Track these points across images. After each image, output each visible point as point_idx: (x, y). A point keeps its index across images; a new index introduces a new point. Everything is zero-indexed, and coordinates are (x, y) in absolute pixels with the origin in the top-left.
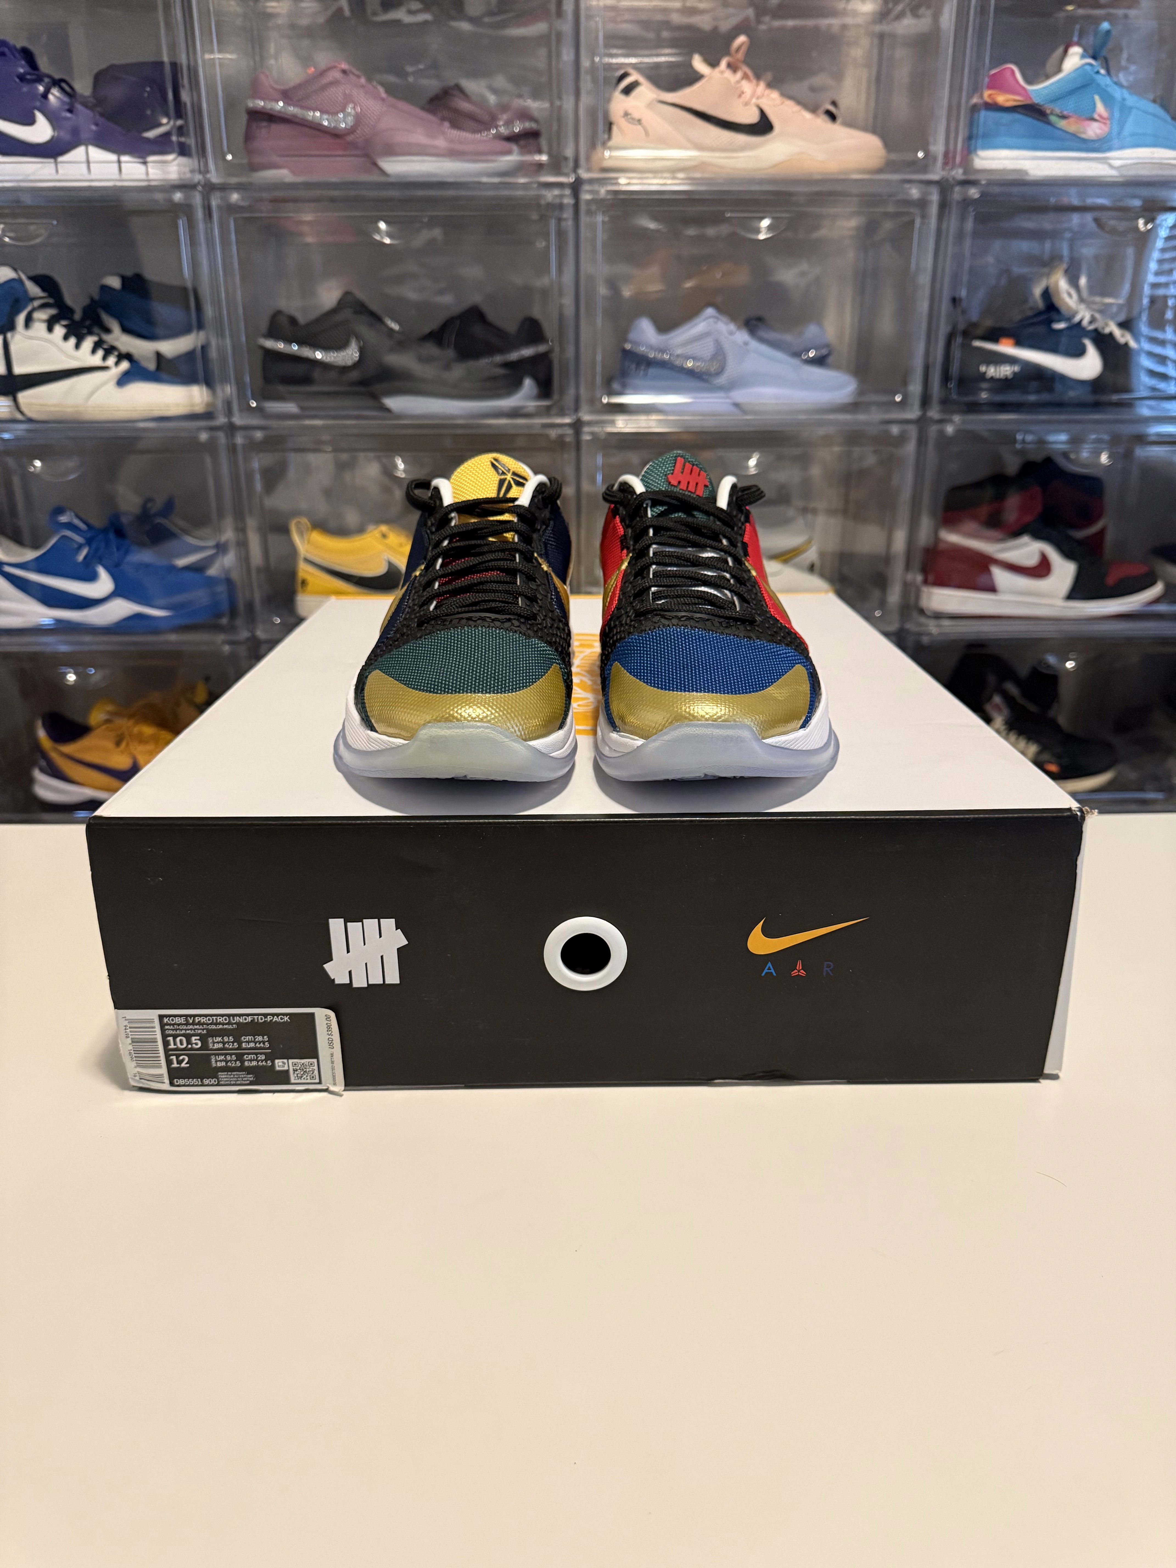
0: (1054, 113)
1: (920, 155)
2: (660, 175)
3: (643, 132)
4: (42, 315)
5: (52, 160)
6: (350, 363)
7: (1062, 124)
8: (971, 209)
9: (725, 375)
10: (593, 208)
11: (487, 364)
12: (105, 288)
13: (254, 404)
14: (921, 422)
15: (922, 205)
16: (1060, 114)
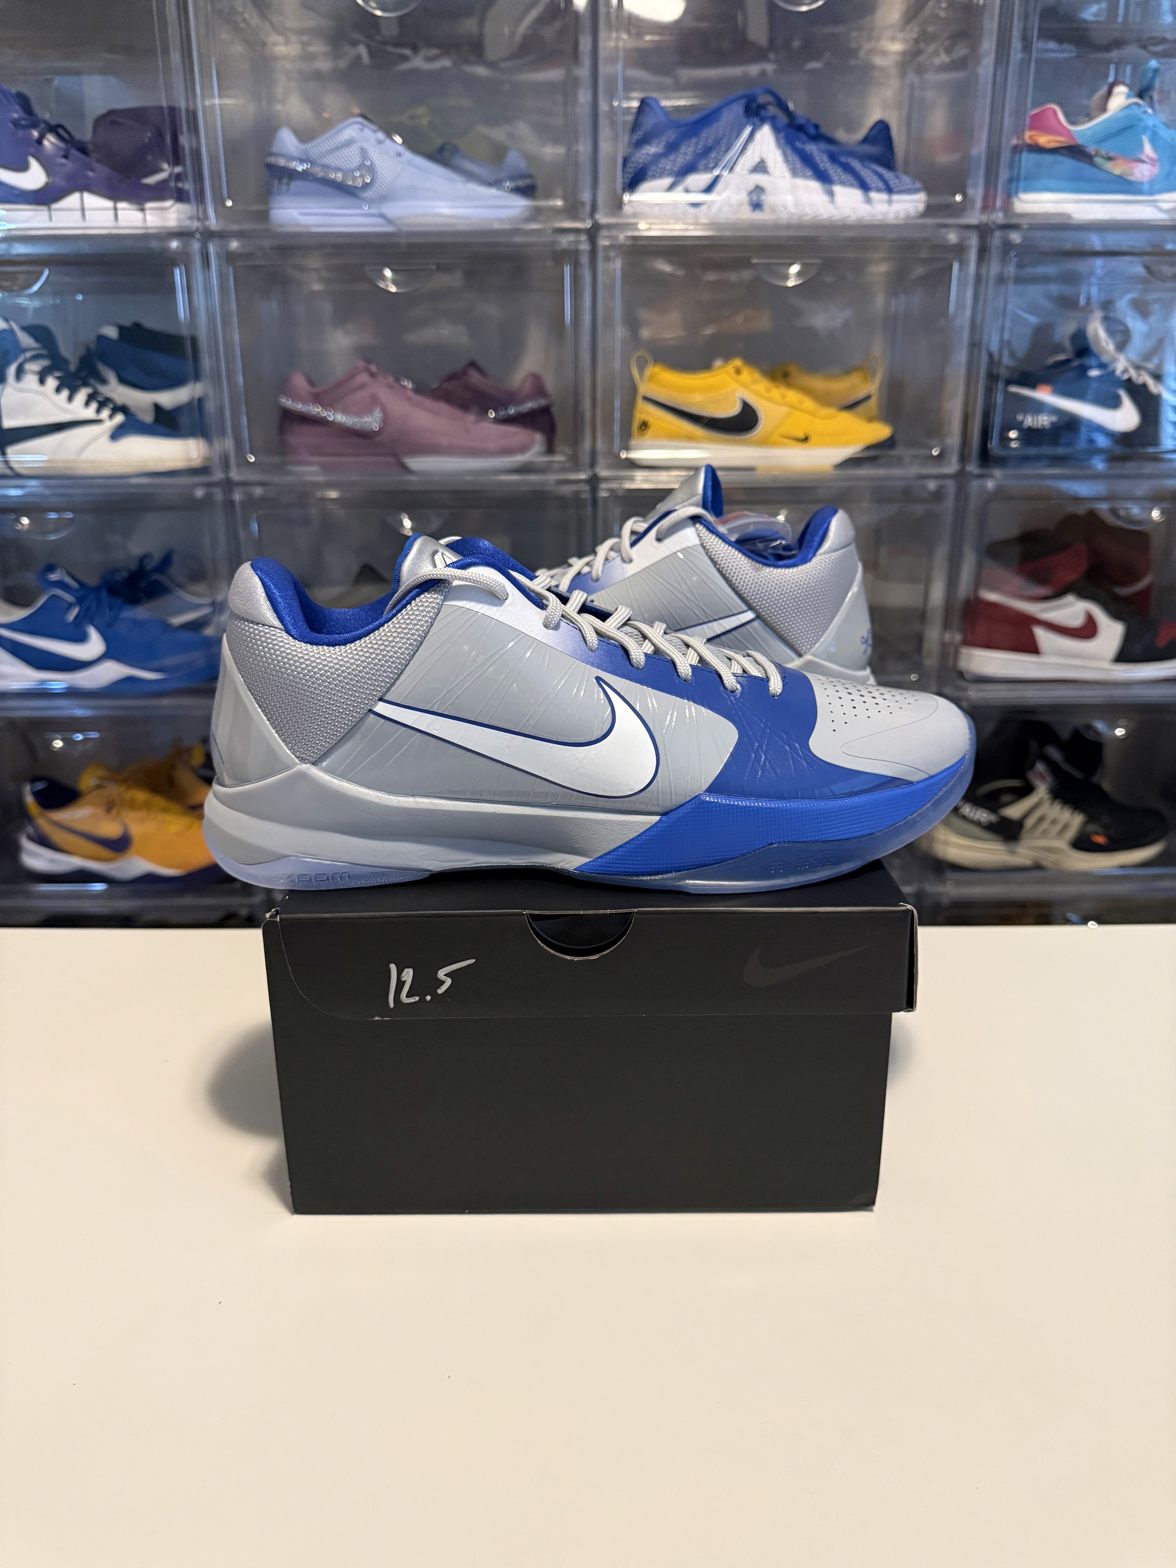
0: (1099, 154)
1: (958, 198)
2: (682, 220)
4: (34, 367)
5: (44, 208)
7: (1108, 166)
8: (1013, 253)
10: (612, 254)
12: (101, 338)
13: (252, 459)
14: (961, 477)
15: (960, 250)
16: (1105, 156)
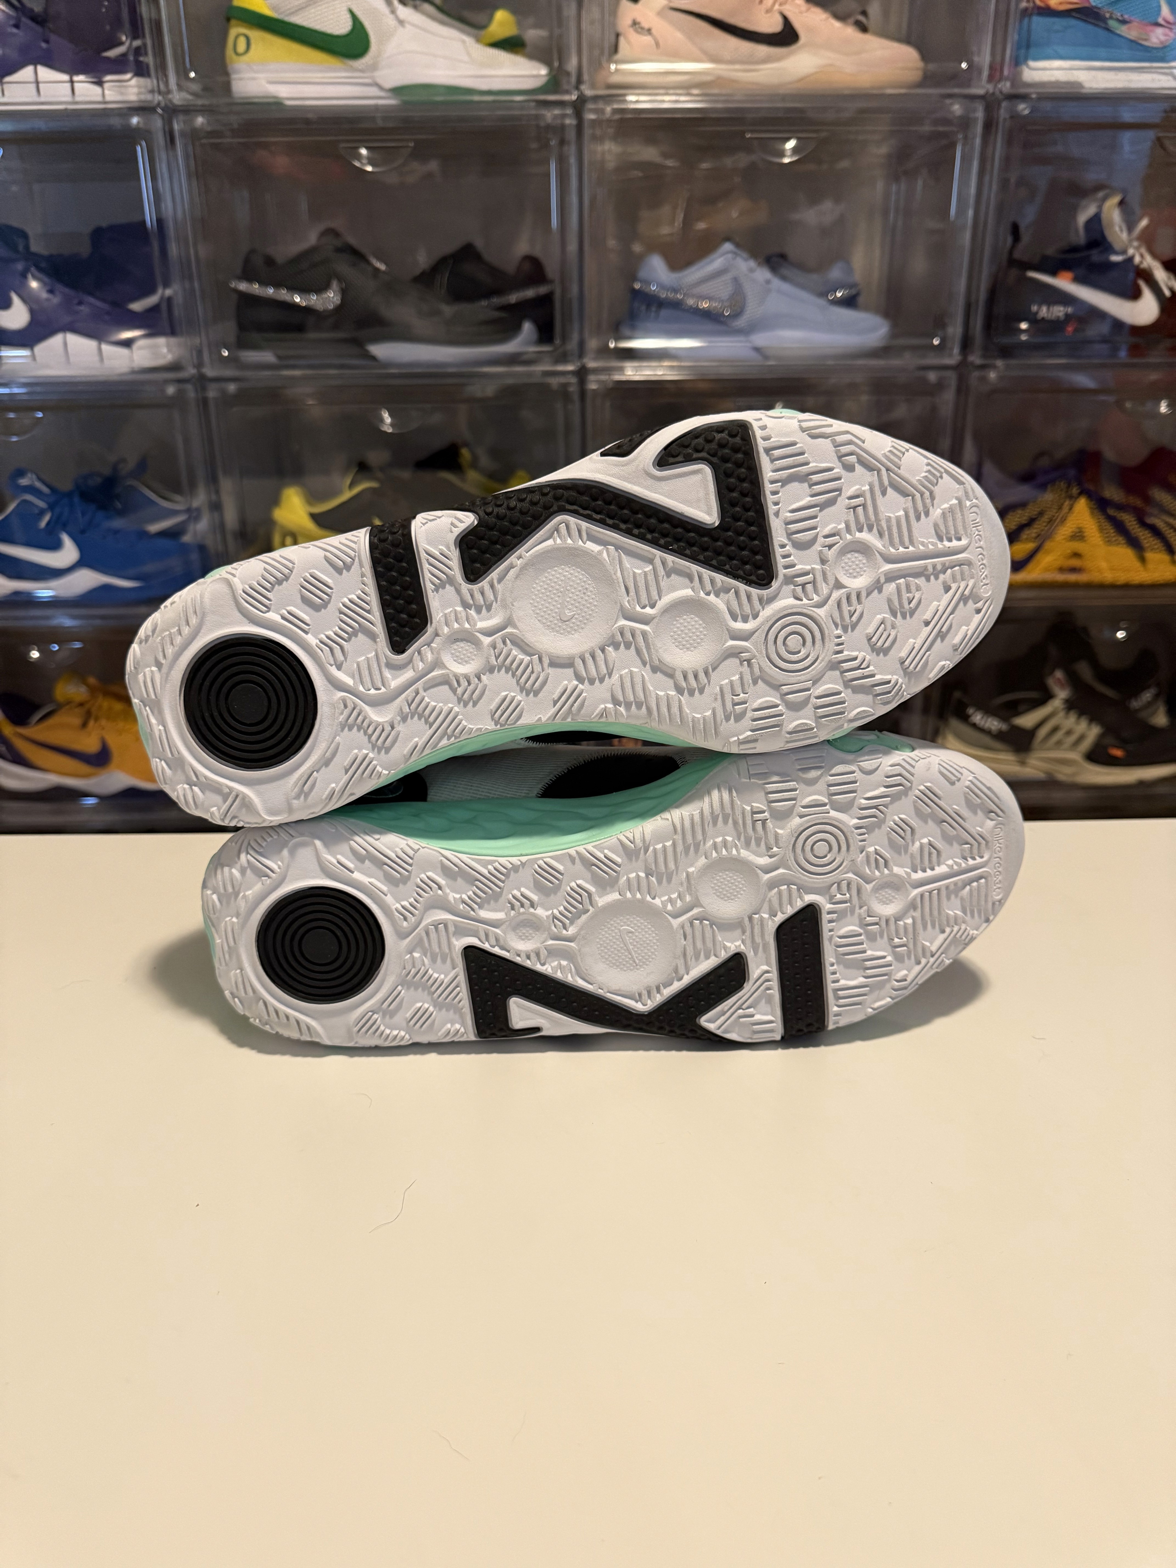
0: (1114, 16)
1: (964, 65)
2: (671, 91)
3: (653, 42)
6: (331, 307)
7: (1123, 30)
9: (745, 317)
10: (599, 129)
11: (483, 309)
13: (226, 353)
14: (962, 368)
15: (965, 123)
16: (1120, 18)
